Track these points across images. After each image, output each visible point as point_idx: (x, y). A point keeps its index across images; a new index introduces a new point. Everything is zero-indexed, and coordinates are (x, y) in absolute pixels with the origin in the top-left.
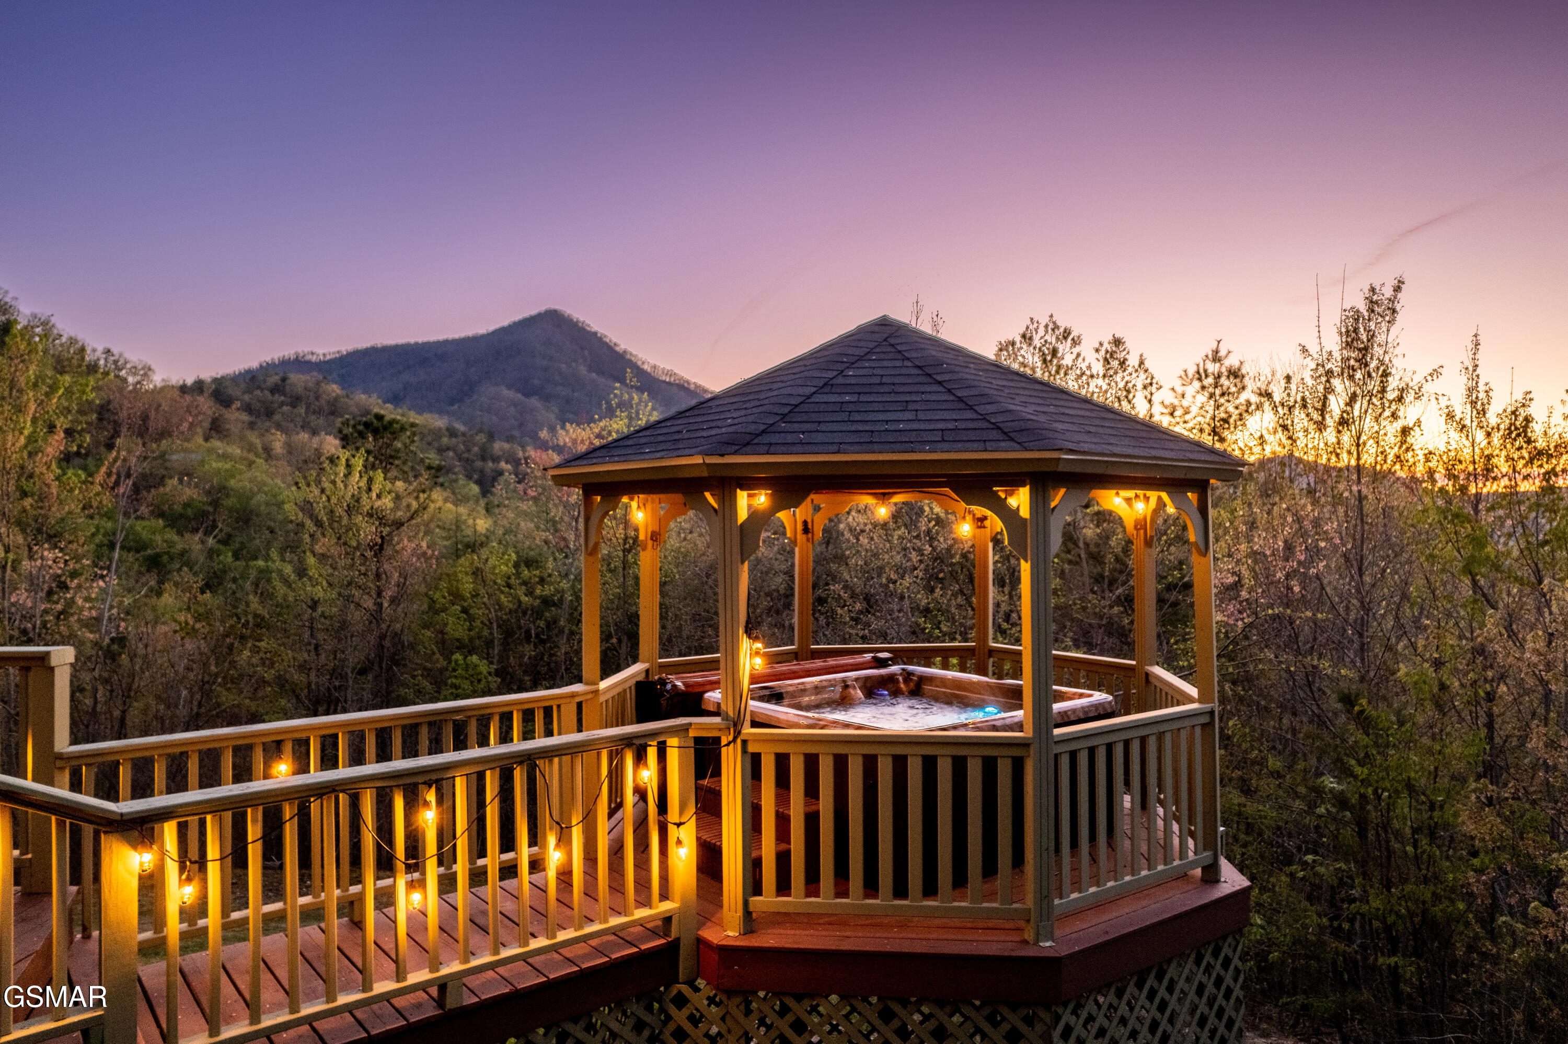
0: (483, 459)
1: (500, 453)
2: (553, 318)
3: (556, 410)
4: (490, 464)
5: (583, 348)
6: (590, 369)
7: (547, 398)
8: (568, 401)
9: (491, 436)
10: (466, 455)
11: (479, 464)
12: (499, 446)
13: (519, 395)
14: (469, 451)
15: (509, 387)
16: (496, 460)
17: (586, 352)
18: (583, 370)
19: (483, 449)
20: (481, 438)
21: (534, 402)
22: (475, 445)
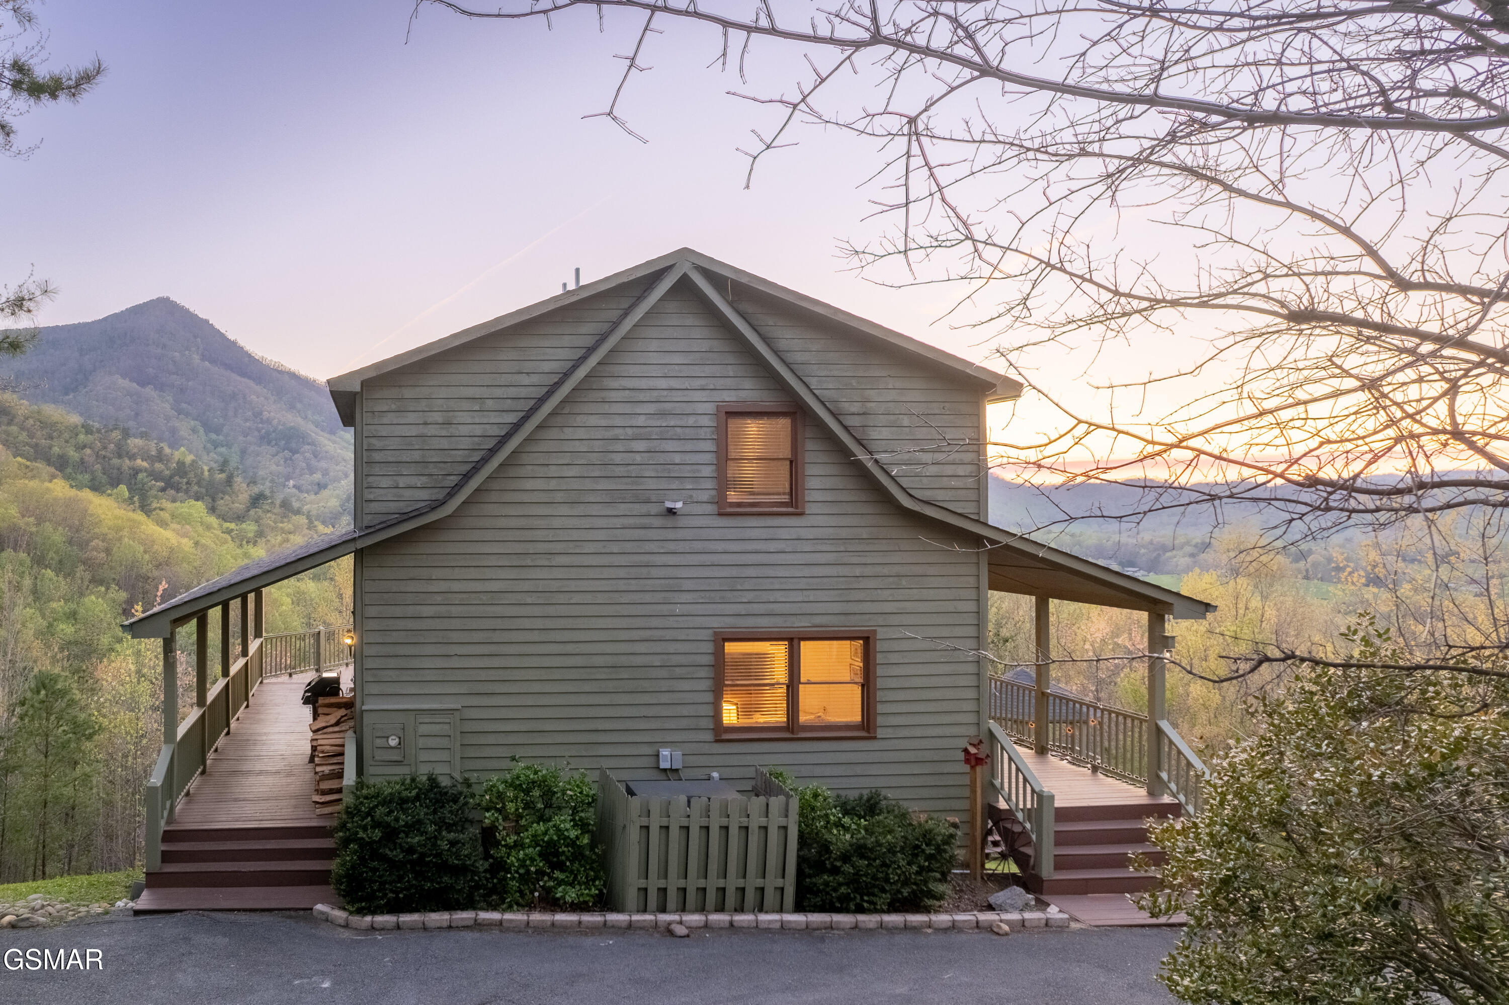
0: (120, 456)
1: (135, 450)
2: (164, 305)
3: (170, 398)
4: (127, 461)
5: (195, 337)
6: (204, 358)
7: (161, 388)
8: (182, 390)
9: (126, 433)
10: (103, 453)
11: (115, 461)
12: (134, 443)
13: (135, 385)
14: (105, 448)
15: (124, 375)
16: (132, 457)
17: (199, 340)
18: (196, 359)
19: (119, 446)
20: (116, 435)
21: (149, 391)
22: (110, 442)
